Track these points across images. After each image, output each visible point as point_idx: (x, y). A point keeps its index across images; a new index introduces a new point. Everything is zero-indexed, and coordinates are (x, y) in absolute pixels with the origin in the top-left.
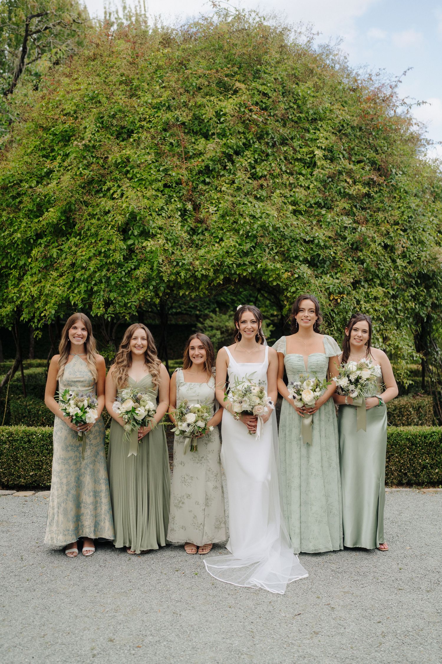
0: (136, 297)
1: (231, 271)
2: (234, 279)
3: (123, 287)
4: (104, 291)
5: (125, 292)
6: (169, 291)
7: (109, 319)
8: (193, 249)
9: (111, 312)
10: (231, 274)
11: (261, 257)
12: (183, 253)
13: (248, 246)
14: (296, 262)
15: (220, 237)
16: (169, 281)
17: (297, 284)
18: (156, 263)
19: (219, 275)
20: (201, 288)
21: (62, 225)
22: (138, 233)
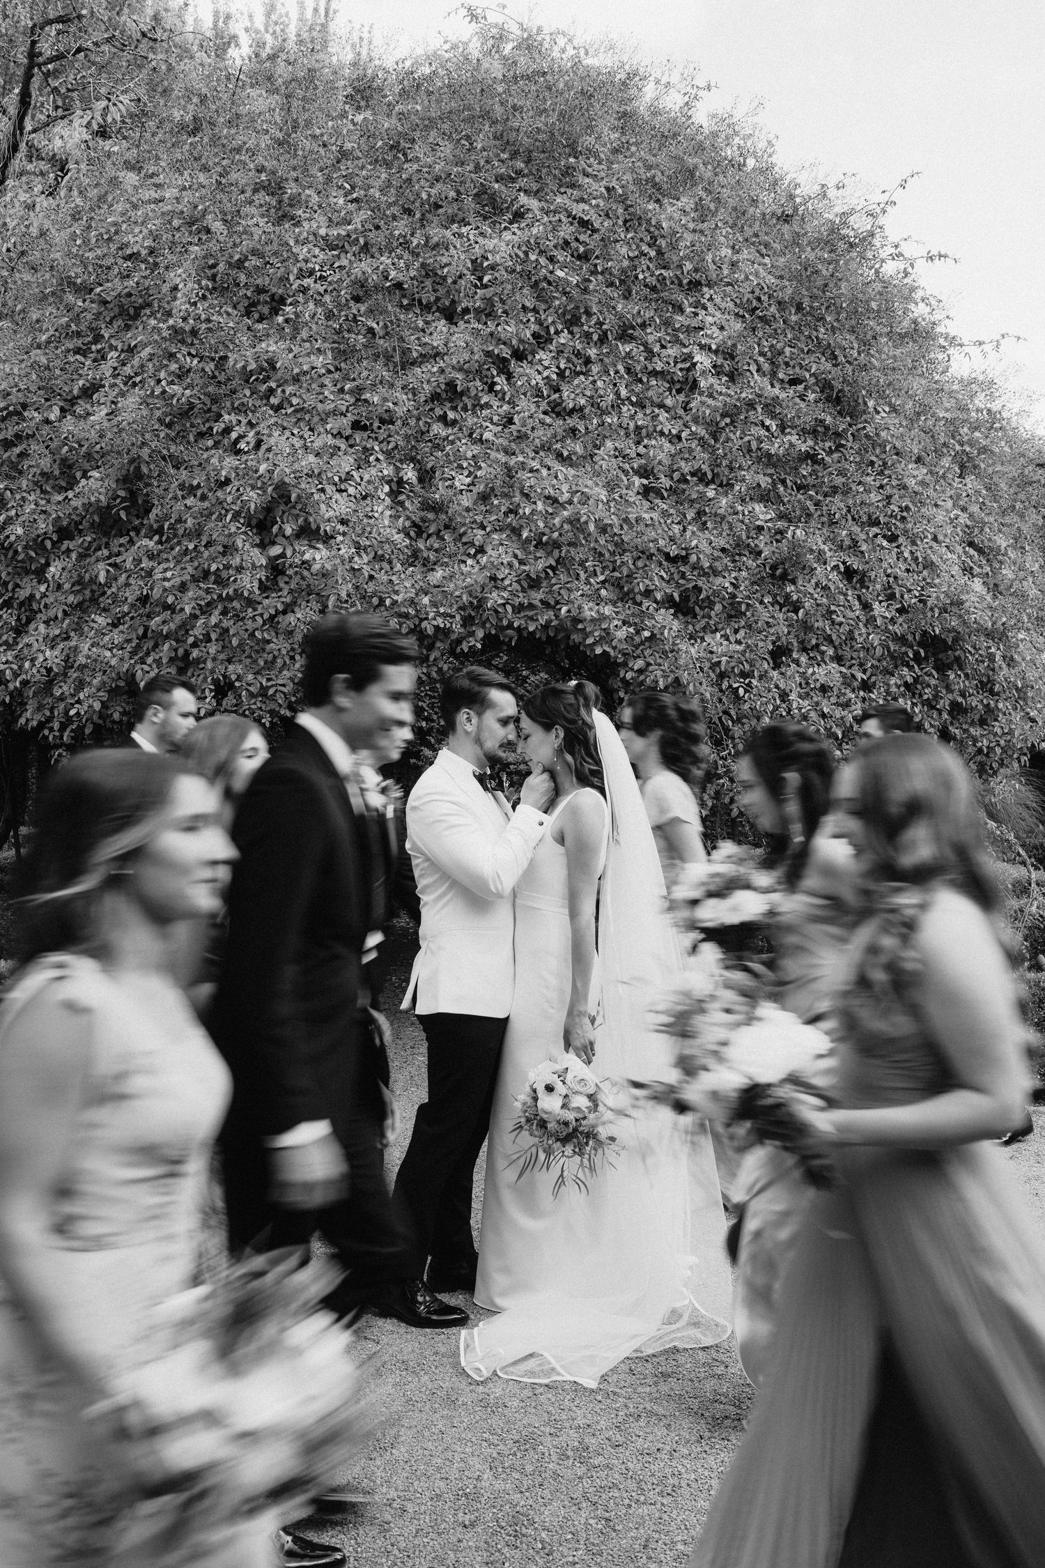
0: (287, 674)
1: (501, 620)
2: (507, 640)
3: (258, 652)
4: (214, 659)
5: (261, 663)
10: (500, 628)
11: (569, 590)
13: (541, 565)
14: (646, 603)
15: (477, 543)
17: (647, 652)
18: (332, 599)
19: (474, 628)
20: (432, 658)
21: (119, 510)
22: (293, 530)
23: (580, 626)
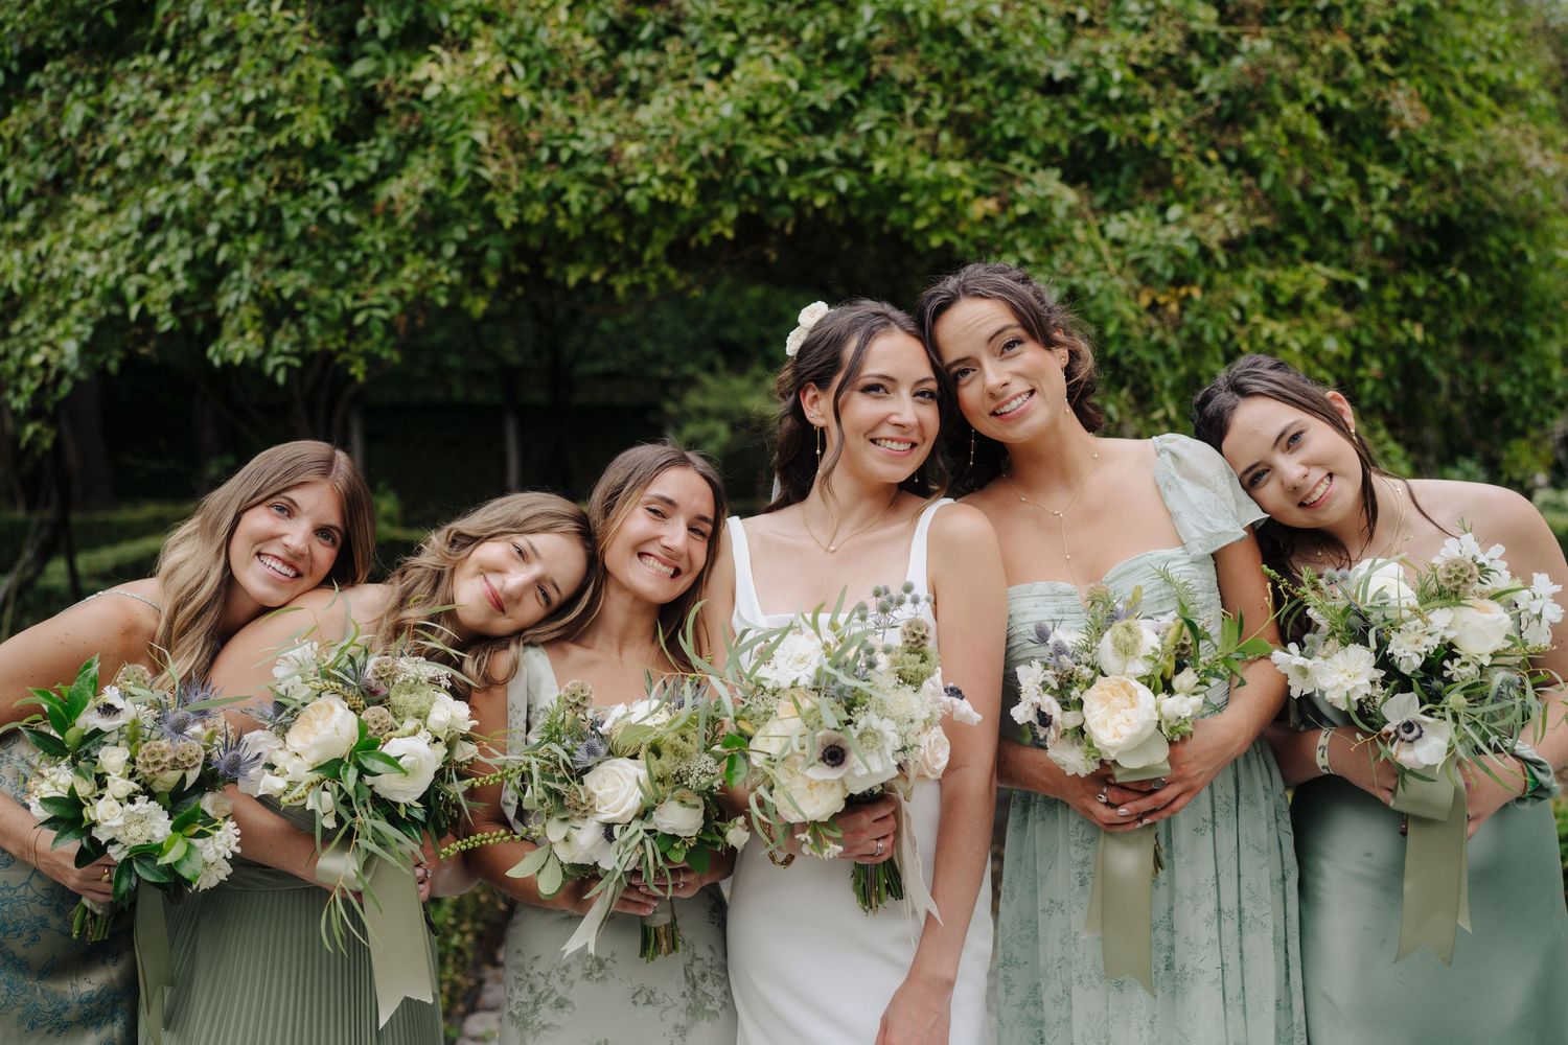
0: (386, 288)
1: (765, 188)
2: (777, 225)
3: (338, 248)
4: (257, 262)
5: (341, 266)
6: (524, 269)
7: (281, 377)
8: (618, 103)
9: (286, 347)
10: (768, 203)
11: (890, 133)
12: (578, 113)
13: (839, 89)
14: (1017, 158)
15: (723, 52)
16: (521, 226)
17: (1021, 243)
18: (462, 148)
19: (719, 203)
20: (648, 255)
21: (101, 11)
22: (394, 28)
23: (905, 197)
